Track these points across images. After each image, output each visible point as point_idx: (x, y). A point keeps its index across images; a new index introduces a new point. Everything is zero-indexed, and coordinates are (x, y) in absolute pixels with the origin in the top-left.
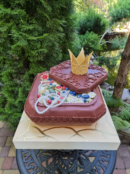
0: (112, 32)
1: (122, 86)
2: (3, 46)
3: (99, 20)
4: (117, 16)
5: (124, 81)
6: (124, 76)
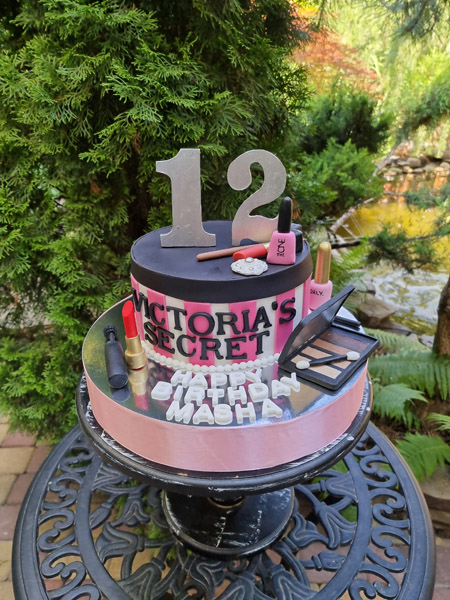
4: (419, 111)
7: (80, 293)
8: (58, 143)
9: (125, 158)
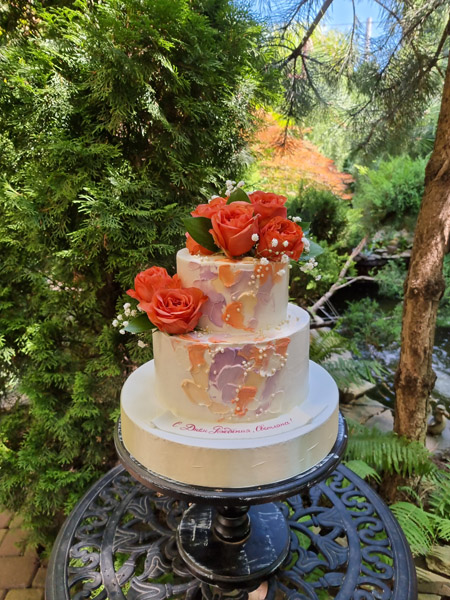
0: (378, 257)
1: (419, 389)
2: (47, 240)
3: (329, 207)
4: (384, 207)
5: (424, 371)
6: (422, 354)
7: (48, 370)
8: (42, 242)
9: (96, 254)
